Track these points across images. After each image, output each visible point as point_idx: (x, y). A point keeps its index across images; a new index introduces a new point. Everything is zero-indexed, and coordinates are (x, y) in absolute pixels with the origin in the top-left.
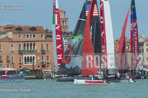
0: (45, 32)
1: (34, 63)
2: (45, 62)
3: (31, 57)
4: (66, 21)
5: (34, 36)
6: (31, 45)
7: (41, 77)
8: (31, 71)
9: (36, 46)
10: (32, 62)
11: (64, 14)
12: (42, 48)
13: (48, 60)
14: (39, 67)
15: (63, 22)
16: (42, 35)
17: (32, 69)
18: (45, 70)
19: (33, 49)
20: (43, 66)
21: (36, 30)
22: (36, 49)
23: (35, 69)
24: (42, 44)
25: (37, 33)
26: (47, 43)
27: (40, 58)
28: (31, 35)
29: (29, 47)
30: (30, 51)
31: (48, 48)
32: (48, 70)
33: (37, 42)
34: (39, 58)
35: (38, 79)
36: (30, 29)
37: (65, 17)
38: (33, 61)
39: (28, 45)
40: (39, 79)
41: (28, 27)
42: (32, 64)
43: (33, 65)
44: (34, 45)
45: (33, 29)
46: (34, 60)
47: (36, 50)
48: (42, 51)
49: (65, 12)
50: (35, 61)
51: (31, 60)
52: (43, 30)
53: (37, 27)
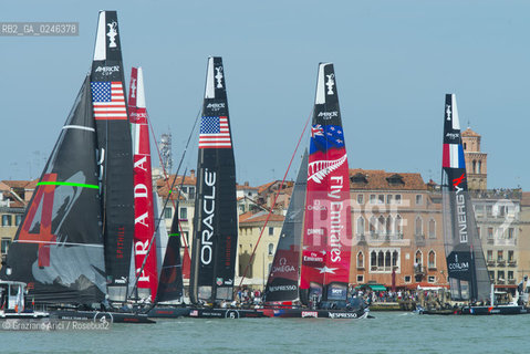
0: (426, 187)
1: (395, 269)
2: (425, 268)
3: (388, 253)
4: (480, 162)
5: (398, 197)
6: (389, 221)
7: (414, 304)
8: (388, 289)
10: (391, 267)
11: (476, 144)
12: (418, 229)
13: (432, 261)
14: (408, 279)
15: (474, 162)
16: (418, 197)
17: (390, 284)
18: (425, 289)
20: (419, 278)
21: (403, 183)
23: (397, 284)
24: (418, 220)
25: (405, 191)
26: (431, 216)
27: (412, 257)
28: (389, 197)
29: (385, 226)
31: (432, 232)
32: (432, 288)
33: (406, 214)
34: (408, 256)
35: (405, 310)
36: (387, 179)
37: (478, 150)
38: (394, 263)
40: (409, 310)
41: (382, 173)
42: (391, 272)
43: (394, 274)
45: (396, 180)
46: (395, 260)
48: (418, 238)
49: (479, 139)
50: (398, 263)
51: (388, 260)
52: (422, 182)
53: (407, 175)
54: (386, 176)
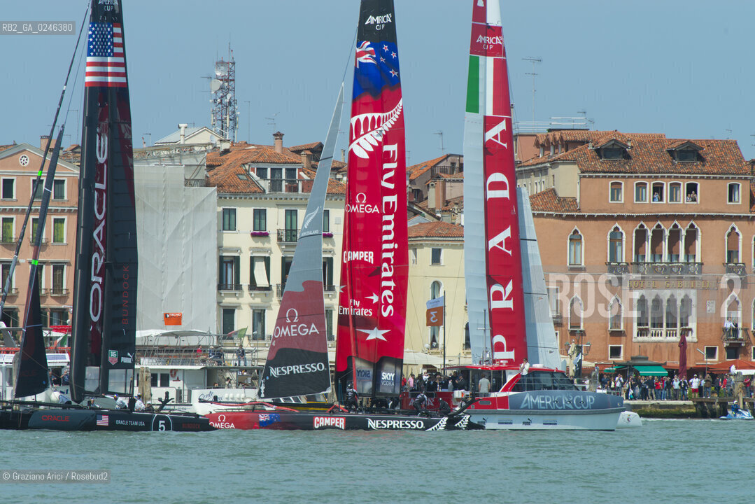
0: (747, 168)
1: (685, 332)
2: (746, 330)
5: (692, 189)
6: (675, 235)
7: (723, 405)
8: (672, 373)
9: (698, 243)
10: (679, 329)
12: (733, 253)
14: (711, 352)
16: (732, 188)
17: (676, 363)
18: (745, 372)
19: (682, 258)
20: (735, 350)
21: (701, 159)
22: (698, 259)
23: (691, 364)
24: (733, 234)
25: (708, 176)
28: (675, 187)
29: (665, 245)
30: (667, 270)
33: (708, 223)
35: (704, 415)
36: (671, 152)
39: (658, 235)
40: (714, 415)
41: (659, 140)
42: (677, 339)
43: (683, 344)
44: (691, 236)
45: (688, 153)
47: (701, 264)
48: (730, 270)
52: (740, 159)
53: (710, 144)
54: (667, 146)
